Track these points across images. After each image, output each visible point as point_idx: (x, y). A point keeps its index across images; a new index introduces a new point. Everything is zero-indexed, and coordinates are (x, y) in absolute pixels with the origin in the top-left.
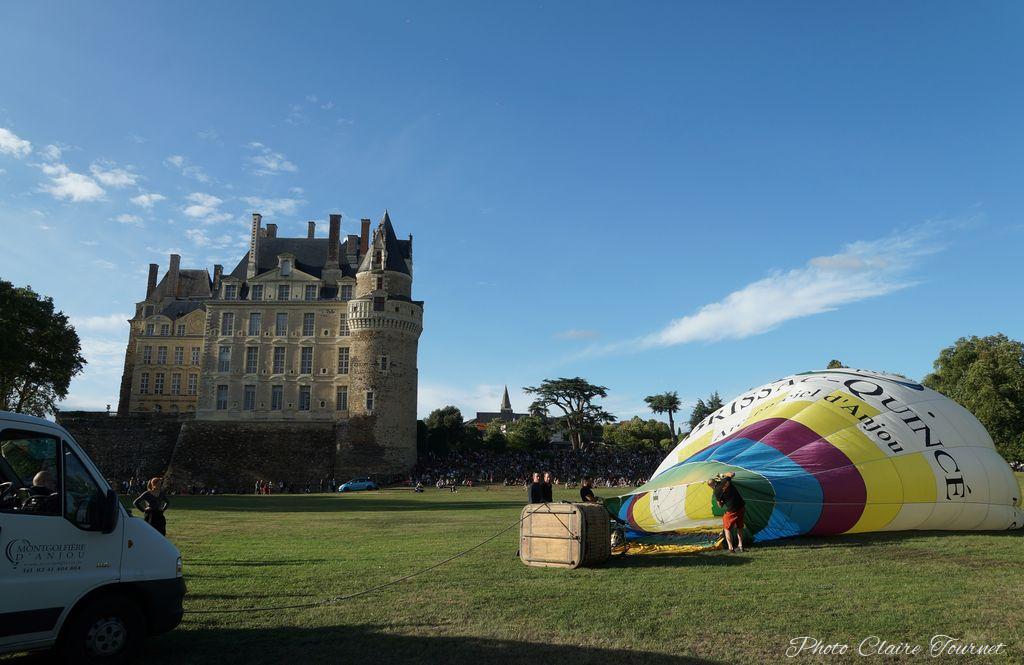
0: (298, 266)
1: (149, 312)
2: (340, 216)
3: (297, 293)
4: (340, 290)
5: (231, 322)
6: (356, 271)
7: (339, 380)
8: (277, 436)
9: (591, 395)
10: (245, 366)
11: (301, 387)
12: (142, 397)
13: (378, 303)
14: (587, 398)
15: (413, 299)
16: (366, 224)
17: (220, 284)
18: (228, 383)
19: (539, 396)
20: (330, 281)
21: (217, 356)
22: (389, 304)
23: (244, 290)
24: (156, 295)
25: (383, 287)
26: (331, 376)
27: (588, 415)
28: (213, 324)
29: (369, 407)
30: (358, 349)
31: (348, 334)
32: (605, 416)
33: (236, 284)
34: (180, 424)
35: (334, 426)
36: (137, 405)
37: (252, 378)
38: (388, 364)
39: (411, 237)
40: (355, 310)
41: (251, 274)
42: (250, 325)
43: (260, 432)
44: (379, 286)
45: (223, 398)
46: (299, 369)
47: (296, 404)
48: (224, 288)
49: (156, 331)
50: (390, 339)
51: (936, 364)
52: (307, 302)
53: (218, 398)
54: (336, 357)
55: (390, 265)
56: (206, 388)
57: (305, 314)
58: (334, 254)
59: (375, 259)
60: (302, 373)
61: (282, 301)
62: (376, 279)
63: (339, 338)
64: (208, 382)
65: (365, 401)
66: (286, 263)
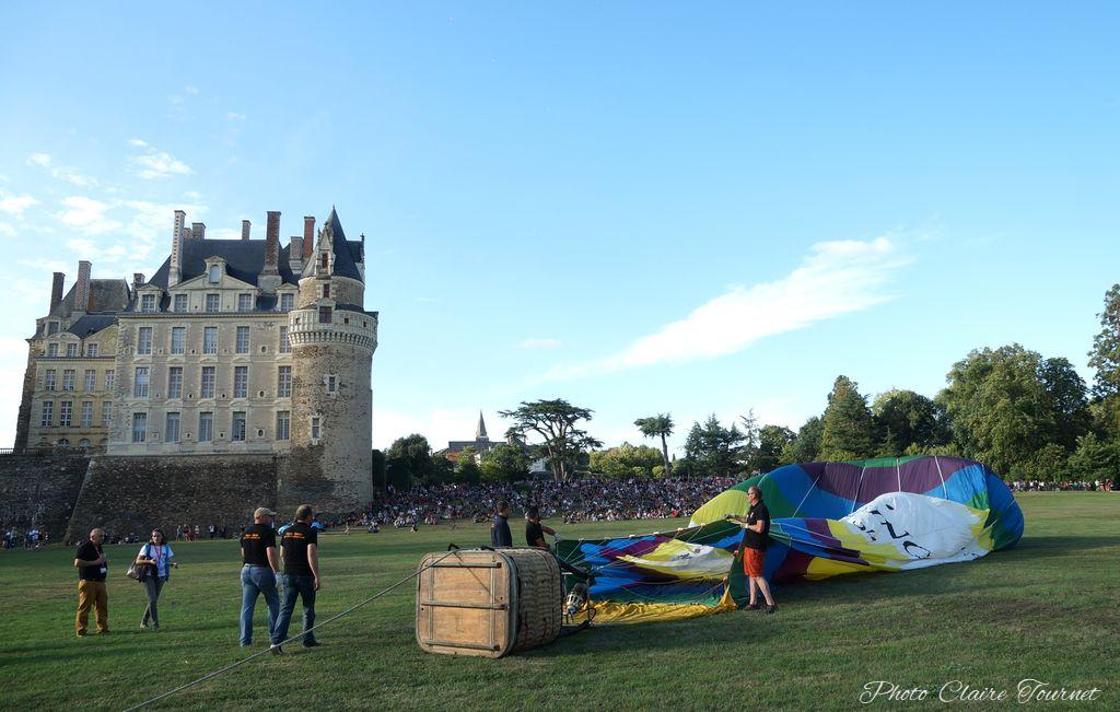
0: (230, 271)
1: (53, 328)
2: (279, 213)
3: (228, 302)
4: (280, 300)
5: (149, 337)
6: (299, 277)
7: (284, 403)
8: (206, 471)
9: (575, 418)
10: (166, 392)
11: (234, 413)
12: (43, 430)
13: (325, 314)
14: (570, 422)
15: (366, 309)
16: (310, 222)
17: (136, 293)
18: (146, 411)
19: (516, 421)
20: (268, 289)
21: (133, 379)
22: (337, 315)
23: (165, 300)
24: (63, 308)
25: (331, 296)
26: (270, 399)
27: (571, 441)
28: (127, 342)
29: (315, 436)
30: (302, 368)
31: (289, 350)
32: (591, 441)
33: (155, 293)
34: (88, 460)
35: (275, 458)
36: (39, 439)
37: (176, 404)
38: (337, 386)
39: (363, 237)
40: (298, 320)
41: (173, 280)
42: (173, 342)
43: (186, 468)
44: (326, 294)
45: (137, 429)
46: (232, 392)
47: (229, 435)
48: (140, 298)
49: (61, 351)
50: (339, 355)
51: (949, 377)
52: (240, 314)
53: (134, 429)
54: (276, 378)
55: (338, 269)
56: (119, 416)
57: (238, 328)
58: (272, 257)
59: (321, 263)
60: (235, 396)
61: (211, 313)
62: (322, 286)
63: (278, 356)
64: (122, 410)
65: (310, 428)
66: (215, 269)
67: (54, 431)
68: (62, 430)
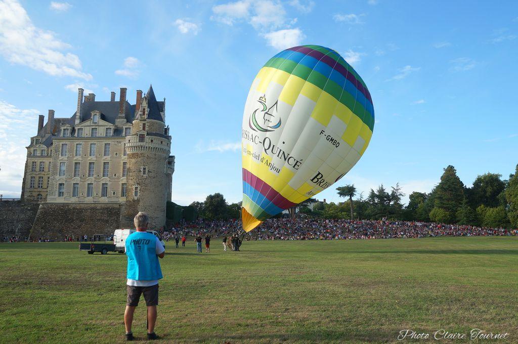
0: (103, 117)
1: (37, 142)
2: (125, 89)
3: (101, 132)
4: (124, 131)
5: (66, 149)
6: (133, 119)
7: (124, 180)
8: (89, 211)
10: (73, 174)
11: (103, 184)
12: (32, 190)
13: (142, 138)
16: (139, 93)
17: (61, 128)
18: (64, 182)
20: (120, 125)
21: (59, 168)
22: (147, 138)
23: (73, 130)
24: (42, 132)
25: (146, 129)
26: (119, 178)
28: (56, 150)
29: (136, 195)
30: (131, 163)
33: (69, 128)
34: (39, 205)
36: (29, 194)
37: (77, 179)
38: (147, 172)
39: (165, 99)
40: (129, 141)
41: (77, 121)
42: (76, 150)
43: (81, 209)
44: (144, 128)
45: (61, 191)
46: (102, 174)
47: (100, 195)
48: (62, 131)
50: (148, 157)
52: (106, 137)
53: (59, 191)
54: (122, 167)
55: (150, 116)
56: (53, 184)
57: (105, 144)
58: (122, 110)
59: (142, 113)
60: (103, 176)
61: (93, 137)
62: (142, 124)
63: (123, 157)
64: (54, 183)
65: (134, 192)
66: (95, 117)
67: (36, 190)
68: (39, 190)
